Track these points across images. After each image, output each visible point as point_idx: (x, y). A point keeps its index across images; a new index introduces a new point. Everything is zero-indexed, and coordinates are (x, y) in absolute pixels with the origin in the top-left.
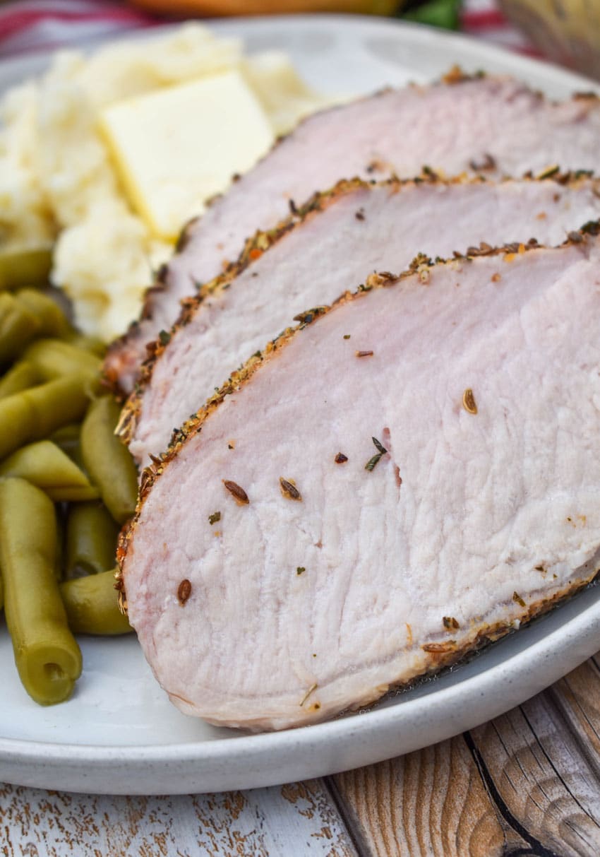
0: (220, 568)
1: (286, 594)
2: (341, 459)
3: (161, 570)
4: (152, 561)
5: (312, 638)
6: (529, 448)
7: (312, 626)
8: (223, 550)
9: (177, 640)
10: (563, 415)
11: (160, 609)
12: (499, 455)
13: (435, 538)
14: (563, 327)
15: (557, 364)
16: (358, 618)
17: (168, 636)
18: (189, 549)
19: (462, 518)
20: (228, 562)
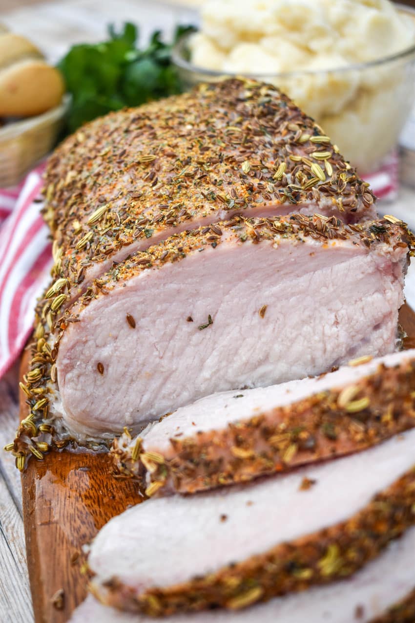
0: (111, 356)
1: (137, 377)
2: (190, 320)
3: (81, 348)
4: (77, 342)
5: (141, 401)
6: (280, 340)
7: (143, 396)
8: (115, 347)
9: (77, 385)
10: (306, 329)
11: (73, 366)
12: (263, 339)
13: (214, 370)
14: (331, 289)
15: (317, 305)
16: (164, 397)
17: (73, 381)
18: (99, 341)
19: (230, 363)
20: (115, 355)
